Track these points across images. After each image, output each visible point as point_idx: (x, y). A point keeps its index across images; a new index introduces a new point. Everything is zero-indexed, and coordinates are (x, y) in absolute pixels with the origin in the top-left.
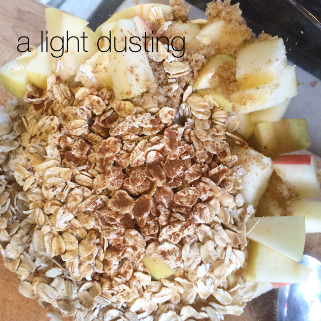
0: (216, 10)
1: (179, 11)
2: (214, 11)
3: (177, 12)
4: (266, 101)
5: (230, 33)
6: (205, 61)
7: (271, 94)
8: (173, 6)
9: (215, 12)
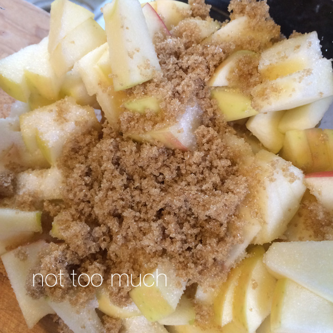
0: (240, 7)
1: (199, 10)
2: (237, 7)
3: (196, 10)
4: (294, 90)
5: (254, 28)
6: (223, 55)
7: (300, 82)
8: (191, 4)
9: (239, 9)
